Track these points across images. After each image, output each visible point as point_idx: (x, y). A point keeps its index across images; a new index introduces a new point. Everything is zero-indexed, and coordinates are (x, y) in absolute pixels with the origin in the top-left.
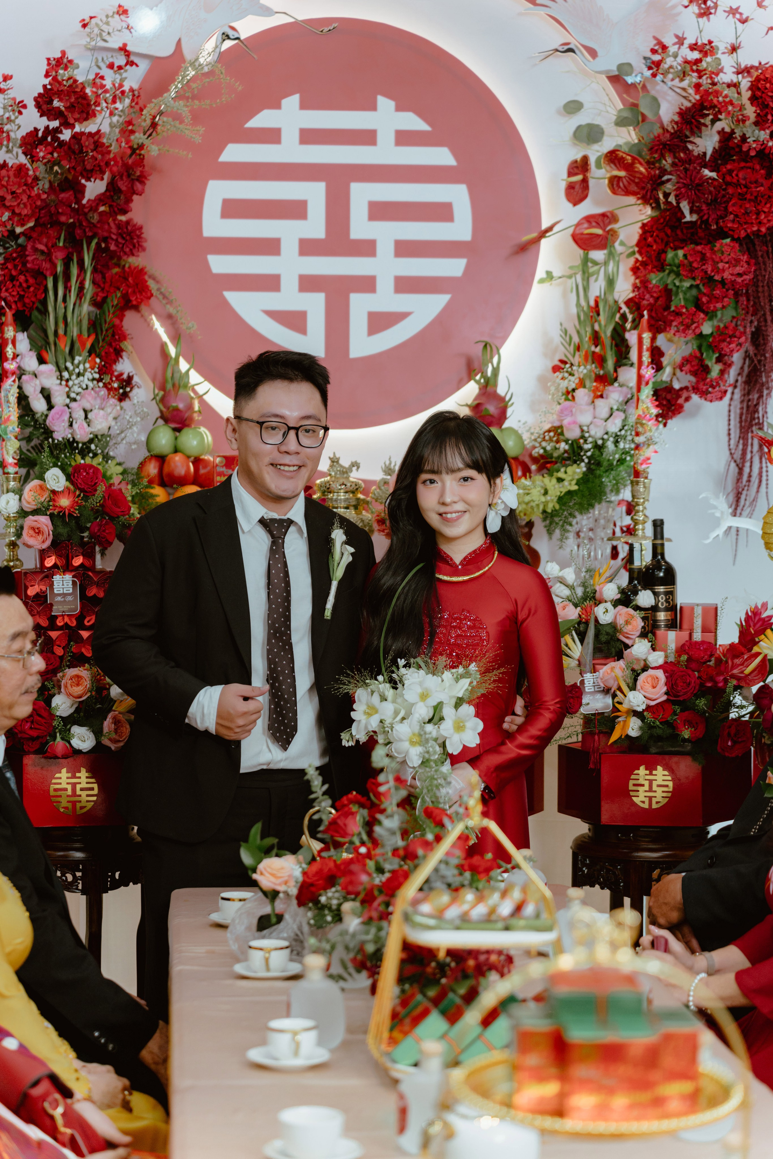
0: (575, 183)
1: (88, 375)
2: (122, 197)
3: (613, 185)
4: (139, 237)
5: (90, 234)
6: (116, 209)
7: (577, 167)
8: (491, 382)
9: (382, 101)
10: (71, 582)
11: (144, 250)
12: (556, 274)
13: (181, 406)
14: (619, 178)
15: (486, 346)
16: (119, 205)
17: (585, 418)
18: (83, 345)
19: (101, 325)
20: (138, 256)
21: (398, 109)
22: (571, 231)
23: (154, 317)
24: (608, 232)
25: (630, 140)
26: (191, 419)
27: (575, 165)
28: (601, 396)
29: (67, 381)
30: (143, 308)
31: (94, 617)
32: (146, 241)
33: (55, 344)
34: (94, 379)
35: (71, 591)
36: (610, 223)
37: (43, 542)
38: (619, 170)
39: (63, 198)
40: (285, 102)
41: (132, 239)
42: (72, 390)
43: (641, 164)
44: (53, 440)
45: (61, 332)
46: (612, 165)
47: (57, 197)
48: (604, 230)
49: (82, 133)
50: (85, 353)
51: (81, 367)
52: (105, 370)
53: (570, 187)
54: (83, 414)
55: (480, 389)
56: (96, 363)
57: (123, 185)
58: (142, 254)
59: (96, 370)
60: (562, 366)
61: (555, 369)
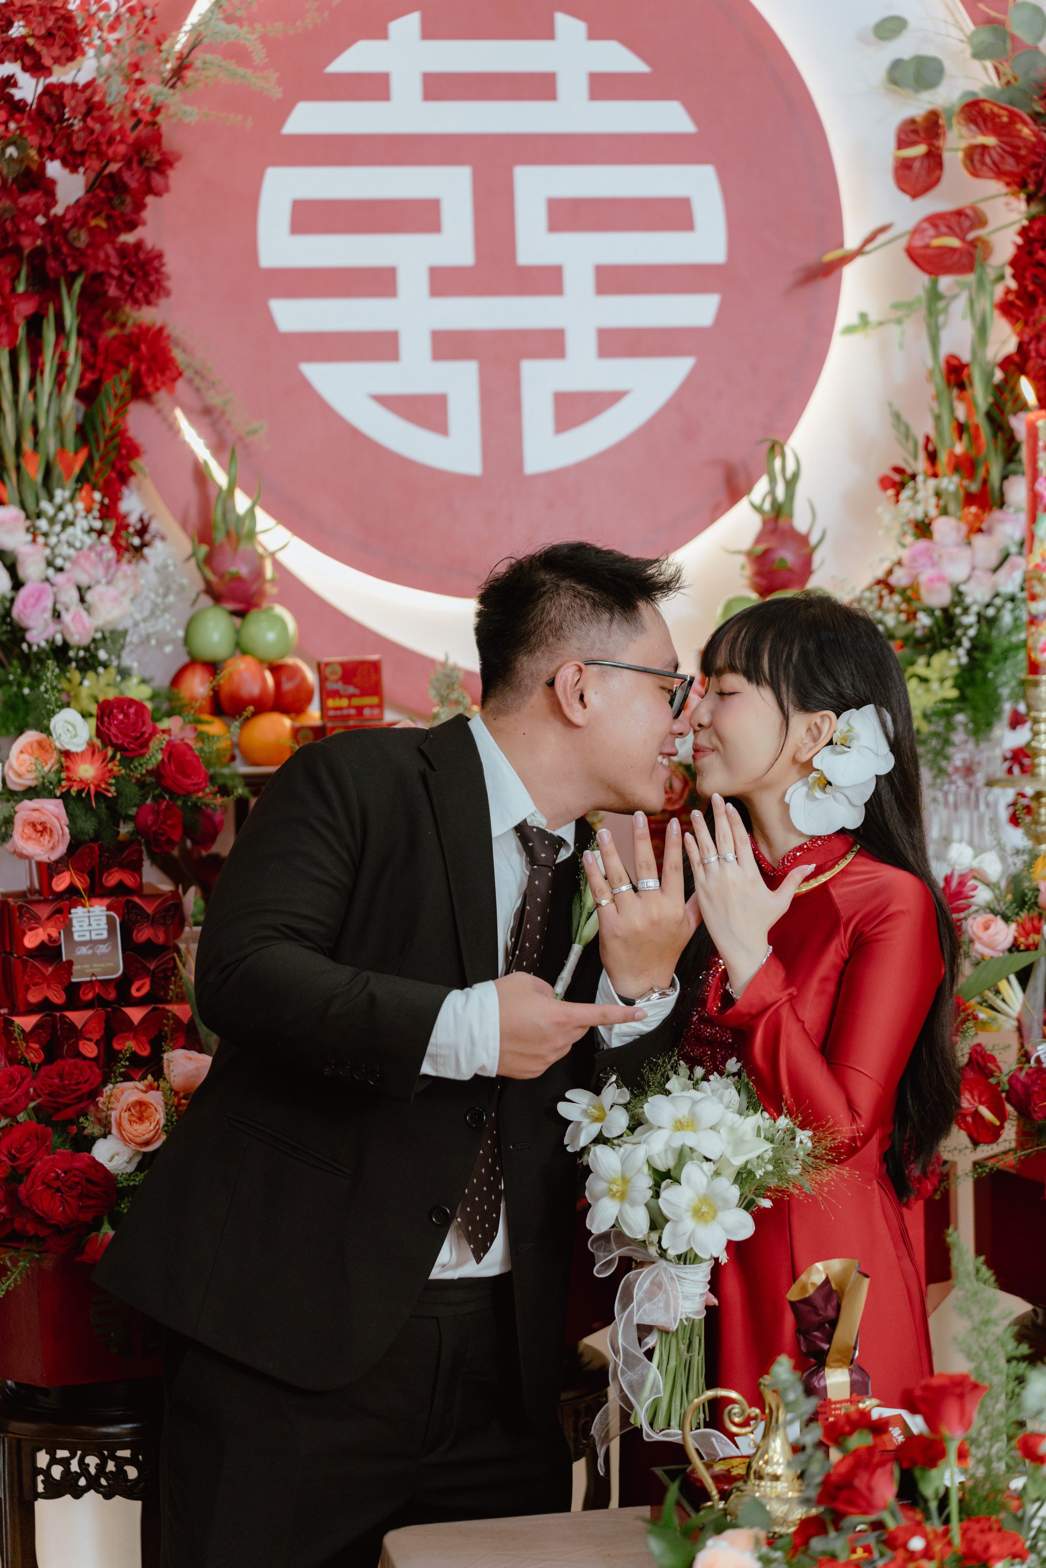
0: (913, 159)
1: (82, 524)
2: (128, 200)
3: (972, 161)
4: (157, 271)
5: (73, 268)
6: (119, 222)
7: (915, 132)
8: (785, 511)
9: (563, 22)
10: (104, 920)
11: (168, 293)
12: (873, 318)
13: (243, 570)
14: (984, 147)
15: (772, 448)
16: (122, 214)
17: (957, 571)
18: (69, 469)
19: (94, 429)
20: (156, 305)
21: (593, 35)
22: (903, 243)
23: (179, 413)
24: (973, 244)
25: (988, 83)
26: (261, 593)
27: (912, 127)
28: (980, 530)
29: (46, 535)
30: (162, 396)
31: (147, 981)
32: (168, 278)
33: (18, 468)
34: (91, 530)
35: (105, 935)
36: (972, 227)
37: (53, 848)
38: (984, 134)
39: (25, 206)
40: (395, 27)
41: (147, 275)
42: (57, 551)
43: (1025, 123)
44: (30, 646)
45: (27, 445)
46: (973, 127)
47: (15, 202)
48: (963, 239)
49: (62, 86)
50: (71, 484)
51: (68, 508)
52: (109, 511)
53: (903, 168)
54: (75, 595)
55: (765, 523)
56: (93, 501)
57: (132, 180)
58: (163, 302)
59: (96, 513)
60: (897, 478)
61: (886, 483)
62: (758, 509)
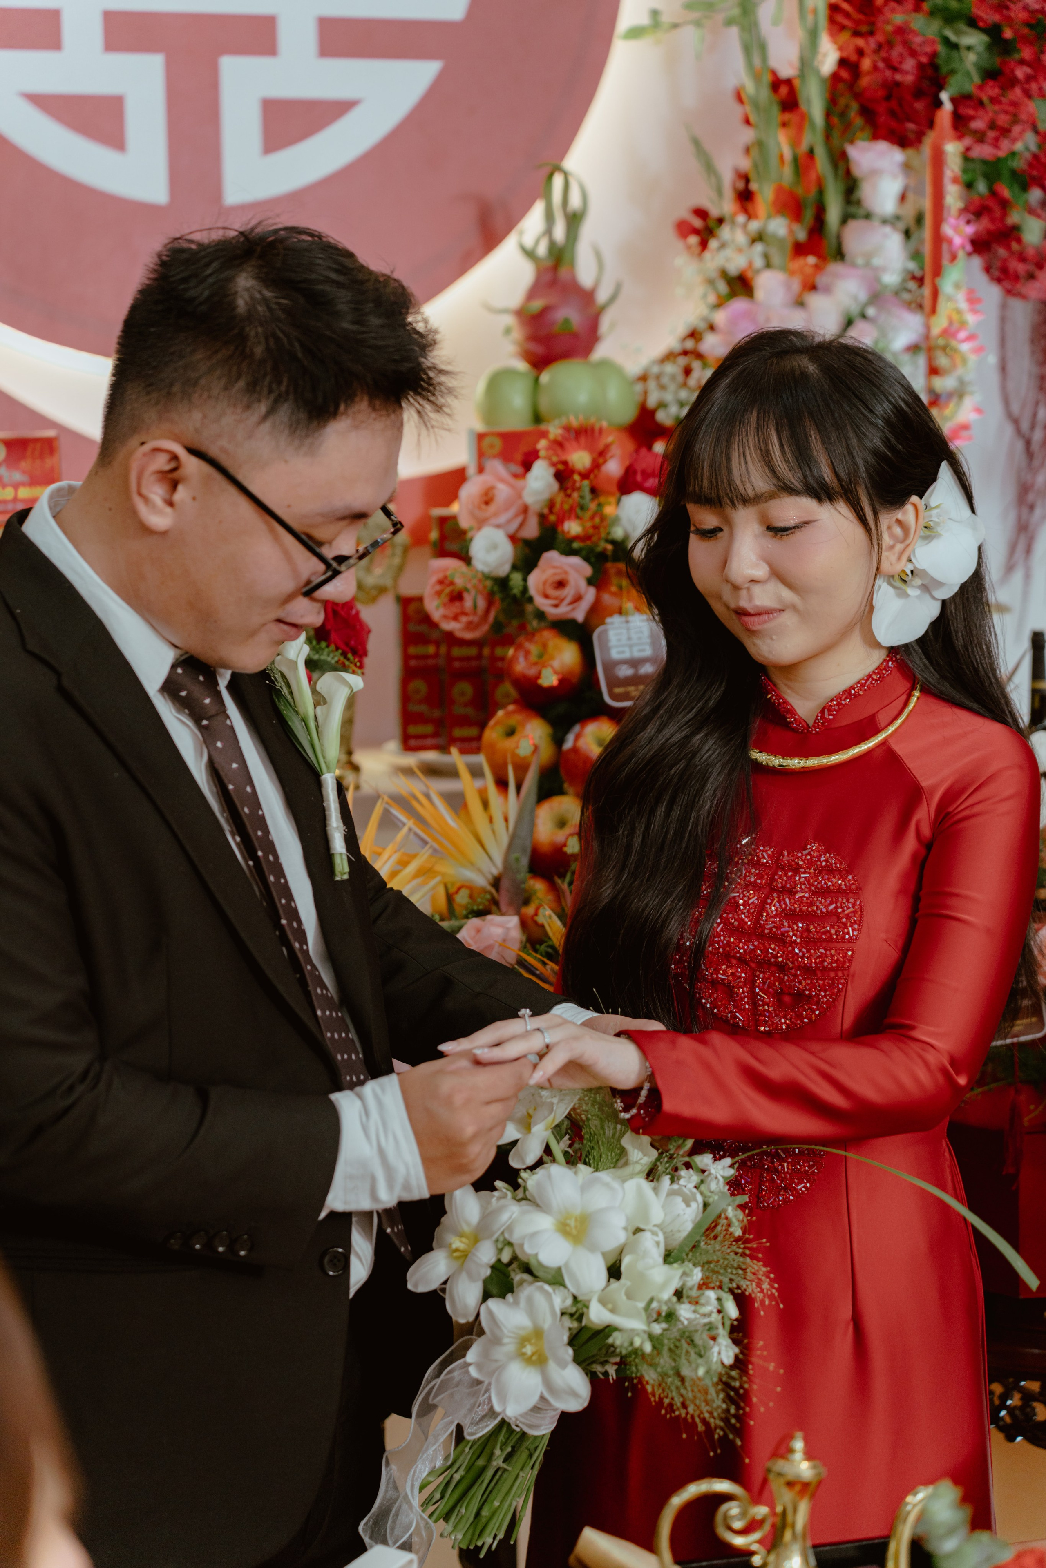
8: (566, 257)
28: (815, 288)
55: (540, 273)
60: (697, 223)
61: (683, 229)
62: (529, 254)
